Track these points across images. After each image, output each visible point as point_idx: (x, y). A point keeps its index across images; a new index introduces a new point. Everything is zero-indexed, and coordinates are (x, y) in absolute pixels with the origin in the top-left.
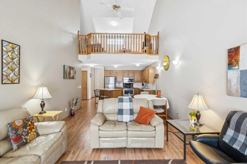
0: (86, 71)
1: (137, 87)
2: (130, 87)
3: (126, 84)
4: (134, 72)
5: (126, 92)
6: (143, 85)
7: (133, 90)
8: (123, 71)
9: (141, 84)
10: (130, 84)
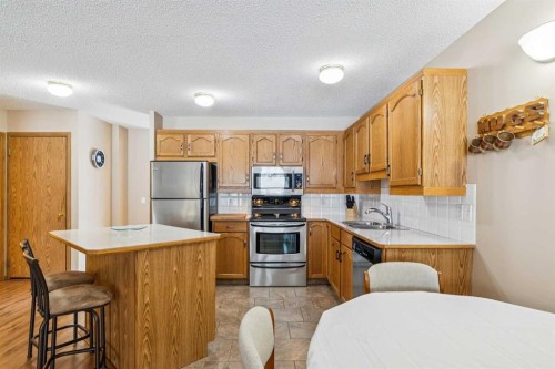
0: (66, 136)
1: (320, 215)
2: (285, 217)
3: (268, 200)
4: (308, 140)
5: (266, 243)
6: (350, 203)
7: (303, 231)
8: (251, 135)
9: (341, 199)
10: (285, 200)
